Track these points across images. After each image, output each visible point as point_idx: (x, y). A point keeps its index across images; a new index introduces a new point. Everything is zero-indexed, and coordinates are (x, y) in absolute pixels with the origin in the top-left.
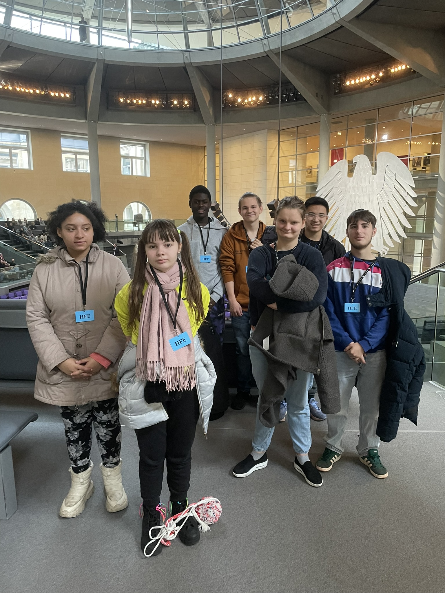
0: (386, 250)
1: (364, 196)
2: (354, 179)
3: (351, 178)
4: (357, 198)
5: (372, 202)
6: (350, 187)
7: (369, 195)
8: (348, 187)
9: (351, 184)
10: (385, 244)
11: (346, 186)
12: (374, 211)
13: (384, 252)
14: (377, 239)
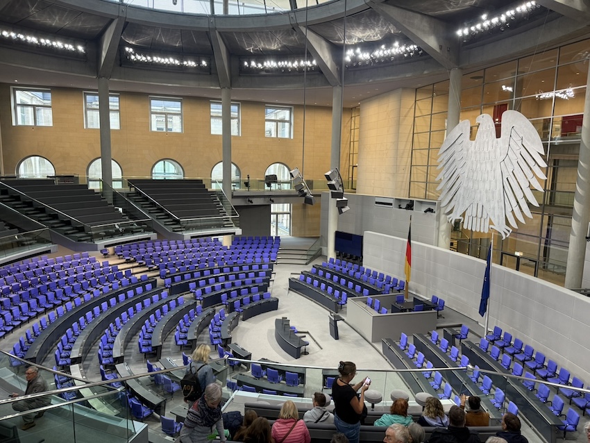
0: (509, 231)
2: (476, 143)
6: (472, 152)
9: (473, 149)
12: (496, 182)
13: (506, 234)
14: (498, 216)
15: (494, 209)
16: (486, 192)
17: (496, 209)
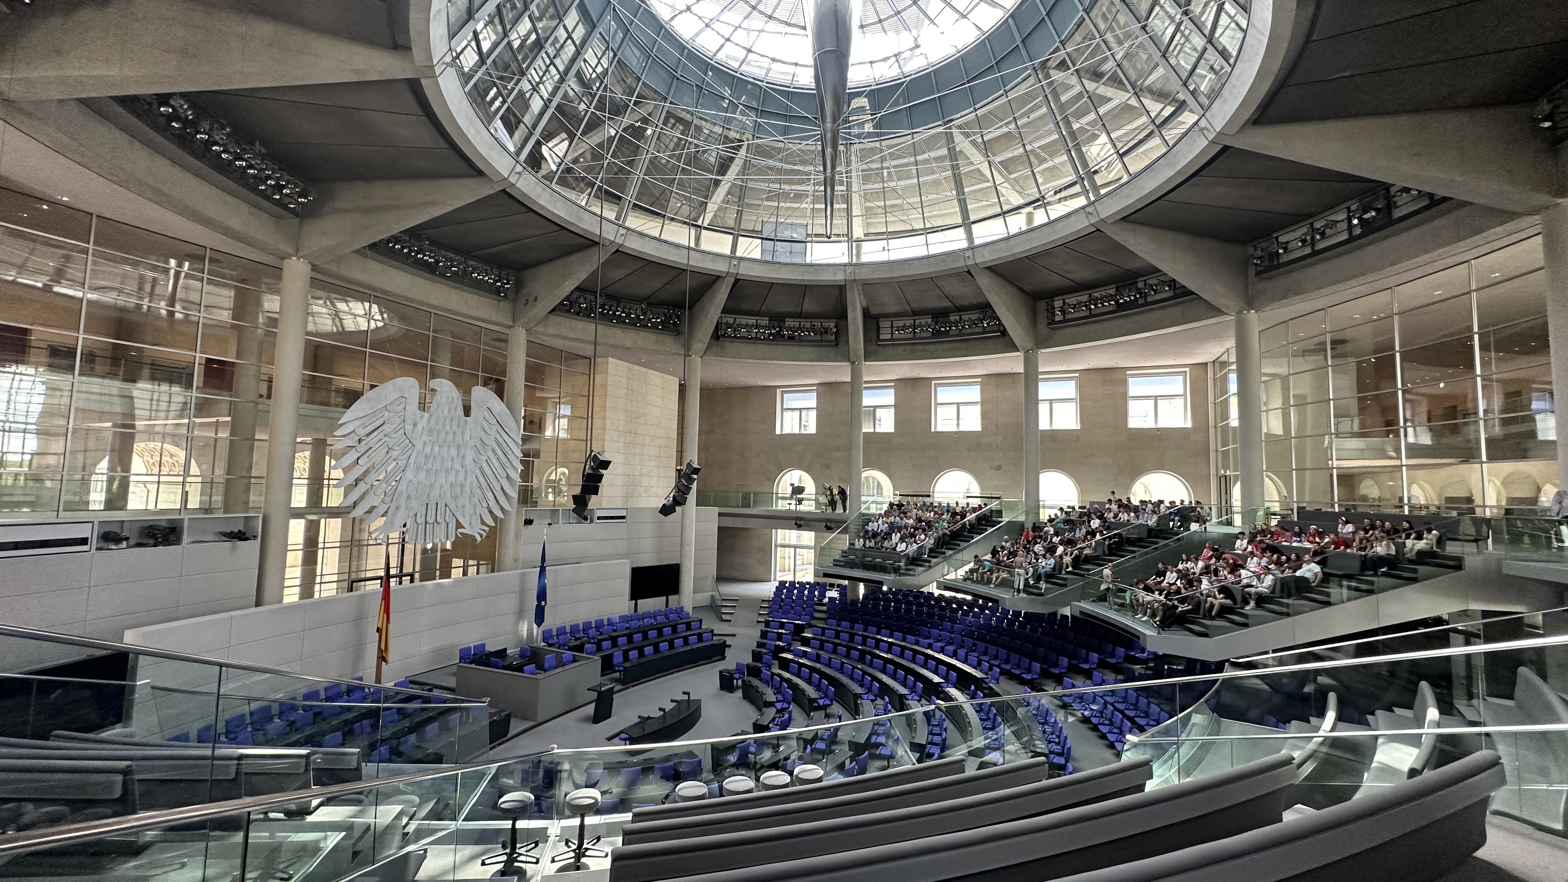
0: (485, 531)
1: (449, 447)
2: (431, 416)
3: (426, 415)
4: (437, 448)
5: (463, 457)
6: (423, 428)
7: (459, 446)
8: (419, 427)
9: (423, 423)
10: (483, 523)
11: (415, 425)
12: (466, 472)
13: (481, 536)
14: (471, 516)
15: (464, 507)
16: (452, 485)
17: (468, 507)
